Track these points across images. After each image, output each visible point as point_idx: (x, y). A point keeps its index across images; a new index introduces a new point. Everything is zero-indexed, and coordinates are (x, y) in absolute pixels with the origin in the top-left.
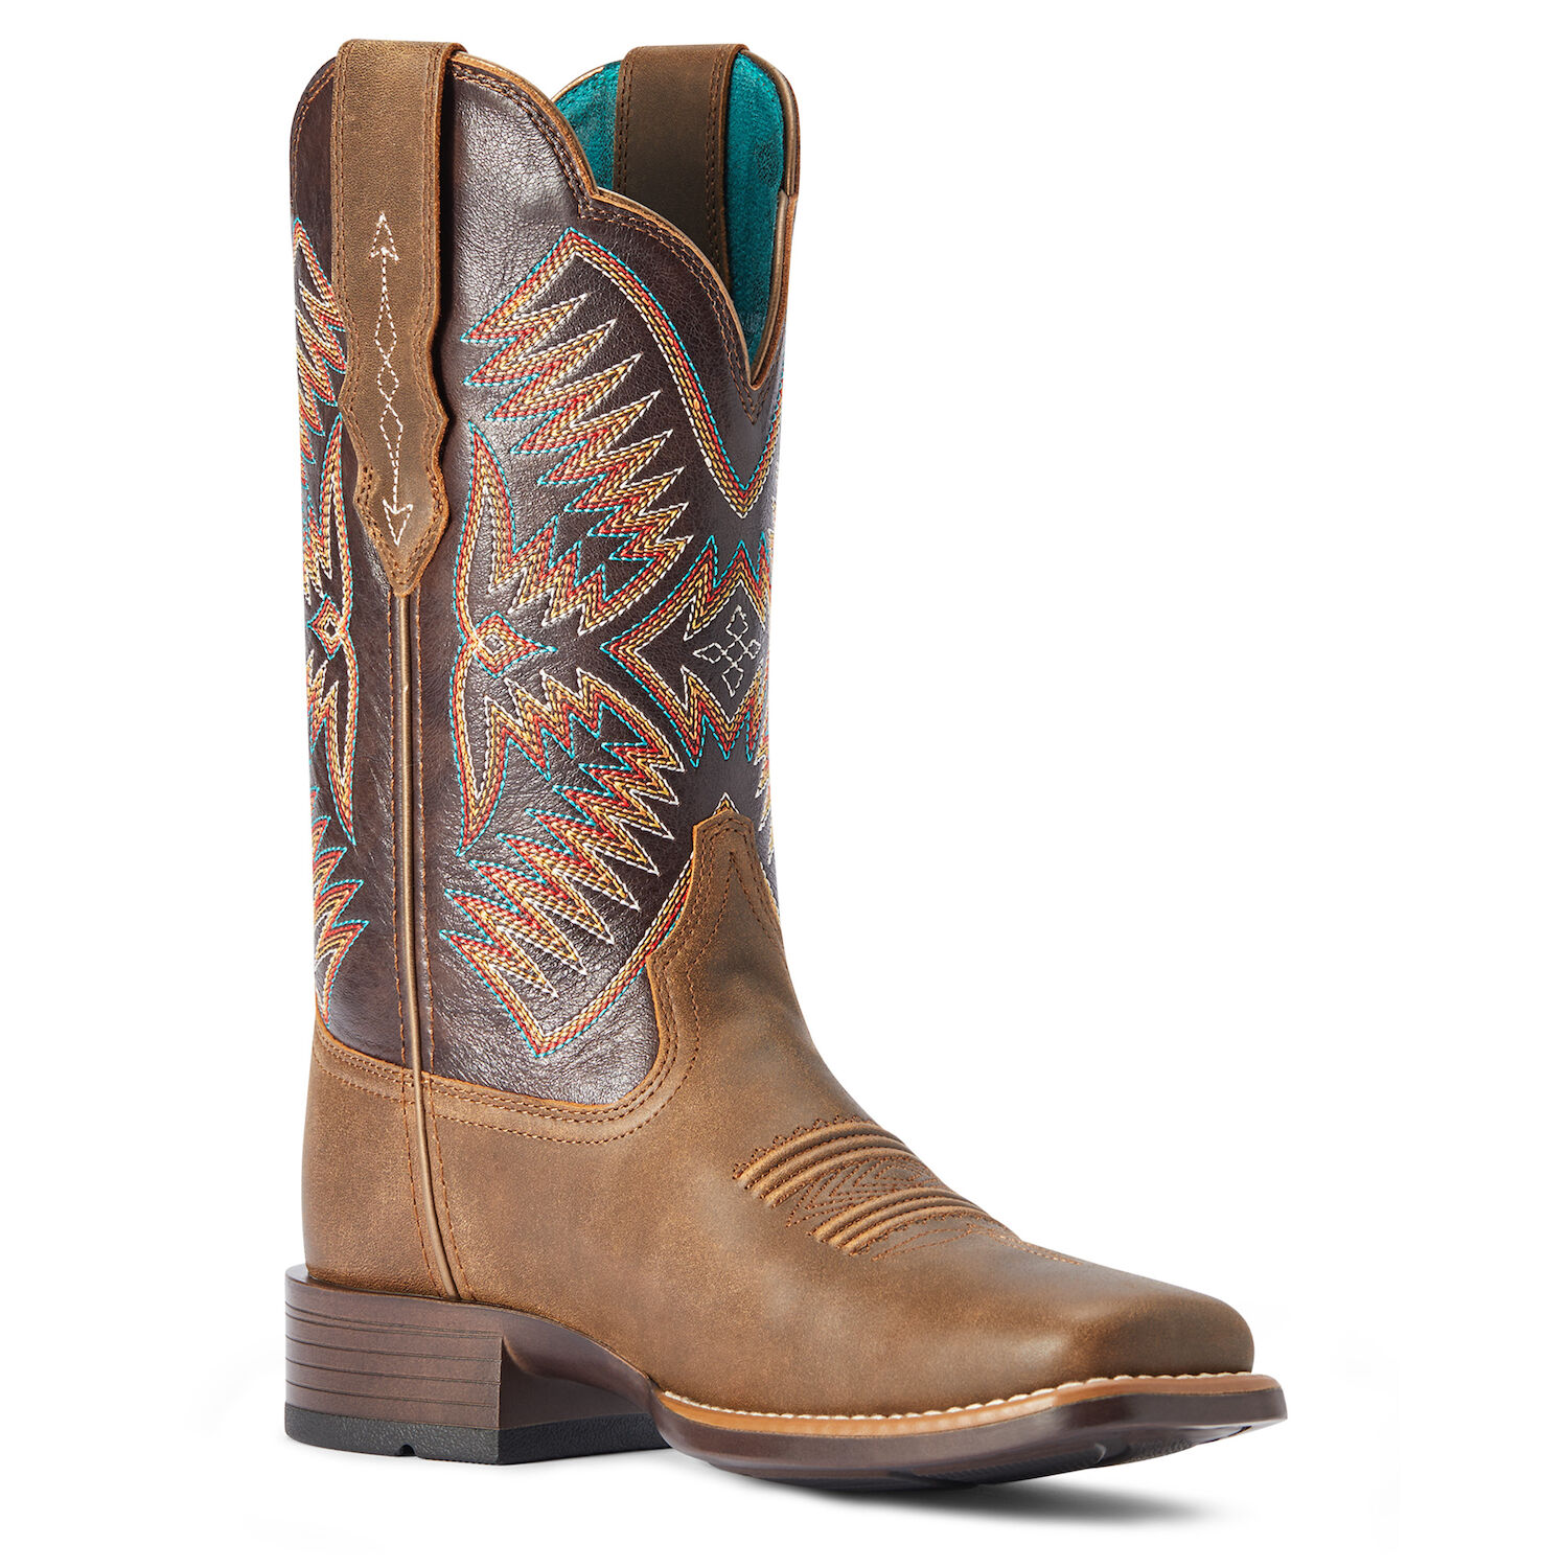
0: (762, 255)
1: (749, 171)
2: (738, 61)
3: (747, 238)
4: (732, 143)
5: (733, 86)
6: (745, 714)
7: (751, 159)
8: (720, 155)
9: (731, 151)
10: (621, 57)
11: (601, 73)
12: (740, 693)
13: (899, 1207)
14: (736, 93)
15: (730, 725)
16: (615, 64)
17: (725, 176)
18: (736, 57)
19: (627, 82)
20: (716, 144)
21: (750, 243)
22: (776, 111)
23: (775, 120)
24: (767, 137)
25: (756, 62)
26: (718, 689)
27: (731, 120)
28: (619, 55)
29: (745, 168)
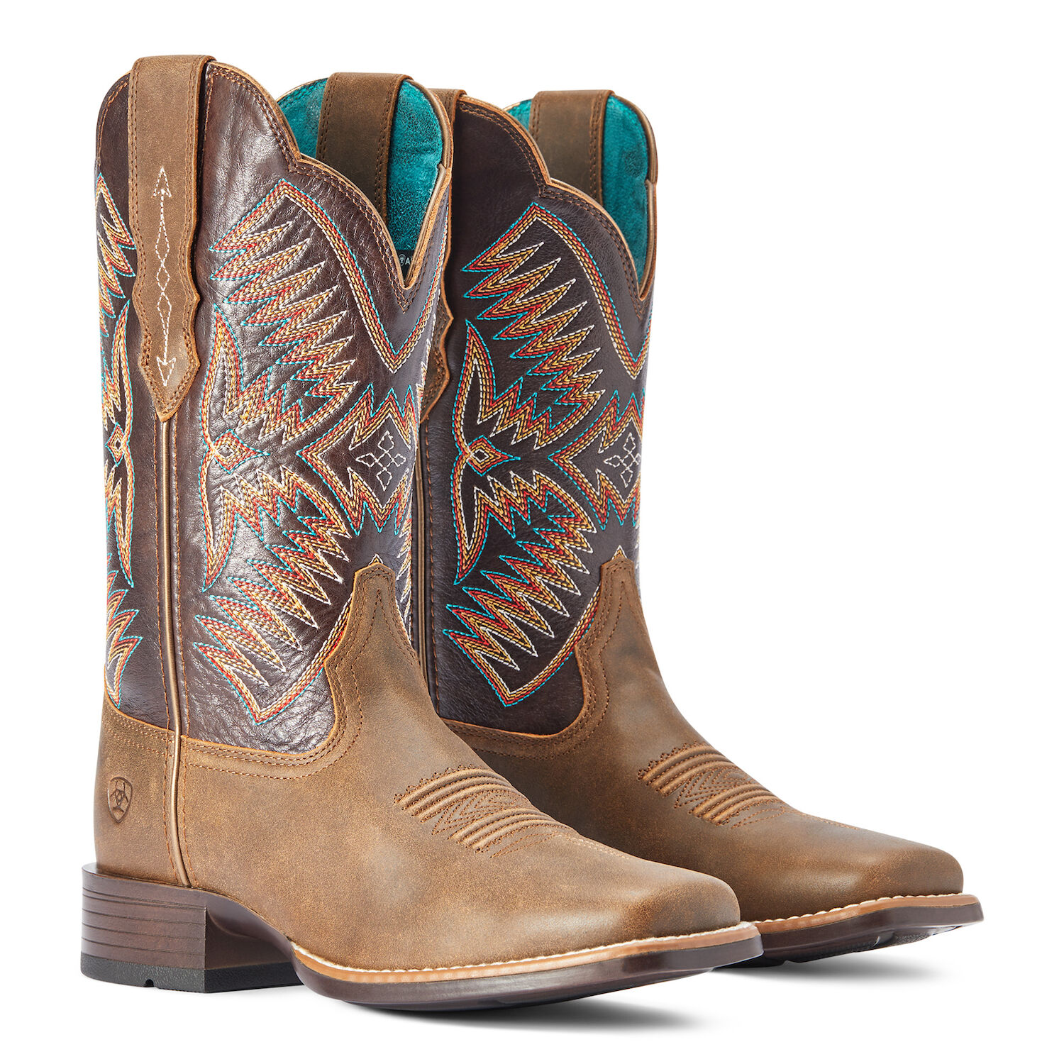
0: (627, 219)
1: (619, 167)
2: (610, 100)
3: (617, 208)
4: (606, 150)
5: (607, 116)
6: (632, 498)
7: (620, 160)
8: (600, 157)
9: (606, 155)
10: (532, 97)
11: (518, 106)
12: (631, 485)
13: (741, 796)
14: (609, 120)
15: (624, 505)
16: (527, 101)
17: (602, 170)
18: (608, 98)
19: (537, 112)
20: (597, 151)
21: (619, 212)
22: (638, 131)
23: (638, 137)
24: (632, 147)
25: (623, 101)
26: (618, 483)
27: (606, 136)
28: (531, 95)
29: (616, 166)
